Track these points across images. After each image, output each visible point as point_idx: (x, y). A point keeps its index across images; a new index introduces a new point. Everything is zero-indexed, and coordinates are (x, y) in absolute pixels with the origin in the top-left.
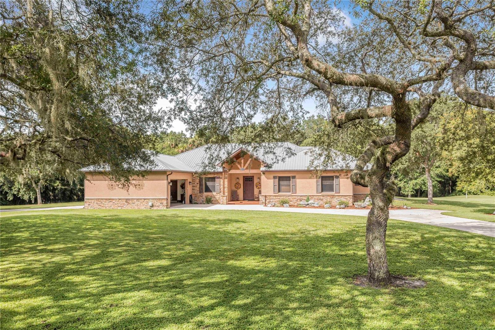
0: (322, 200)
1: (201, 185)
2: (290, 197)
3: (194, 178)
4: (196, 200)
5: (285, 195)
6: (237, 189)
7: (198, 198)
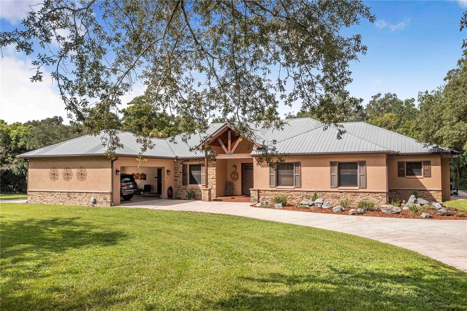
0: (339, 198)
2: (292, 193)
3: (177, 166)
4: (179, 195)
5: (286, 190)
6: (233, 181)
7: (182, 192)
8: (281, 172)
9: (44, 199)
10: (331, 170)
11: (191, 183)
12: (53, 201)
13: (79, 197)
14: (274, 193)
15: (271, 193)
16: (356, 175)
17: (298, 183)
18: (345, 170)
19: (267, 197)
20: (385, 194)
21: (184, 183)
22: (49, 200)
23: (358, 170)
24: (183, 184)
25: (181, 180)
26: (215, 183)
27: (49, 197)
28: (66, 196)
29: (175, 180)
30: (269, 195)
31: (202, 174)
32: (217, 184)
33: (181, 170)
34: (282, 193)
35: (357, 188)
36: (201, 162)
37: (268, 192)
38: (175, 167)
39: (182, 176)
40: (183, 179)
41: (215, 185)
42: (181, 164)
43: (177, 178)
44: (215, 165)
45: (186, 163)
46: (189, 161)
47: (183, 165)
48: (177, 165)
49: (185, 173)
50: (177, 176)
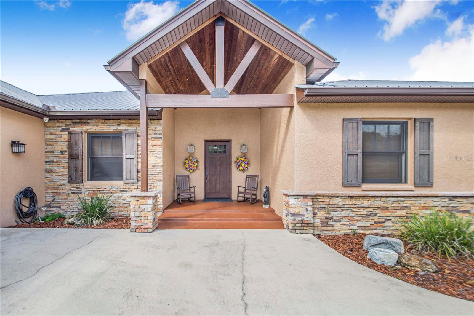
1: (73, 157)
2: (407, 203)
3: (52, 136)
4: (57, 207)
5: (394, 193)
6: (187, 173)
7: (66, 199)
11: (92, 178)
14: (359, 202)
15: (349, 202)
17: (425, 174)
19: (336, 215)
21: (74, 178)
24: (71, 181)
25: (66, 170)
26: (161, 177)
29: (46, 170)
30: (341, 208)
31: (125, 157)
32: (164, 180)
33: (63, 145)
34: (380, 203)
36: (121, 128)
37: (340, 199)
38: (46, 139)
39: (66, 160)
40: (69, 167)
41: (162, 183)
42: (63, 130)
43: (53, 167)
44: (159, 134)
45: (77, 129)
46: (89, 123)
47: (70, 133)
48: (51, 133)
49: (74, 152)
50: (53, 162)
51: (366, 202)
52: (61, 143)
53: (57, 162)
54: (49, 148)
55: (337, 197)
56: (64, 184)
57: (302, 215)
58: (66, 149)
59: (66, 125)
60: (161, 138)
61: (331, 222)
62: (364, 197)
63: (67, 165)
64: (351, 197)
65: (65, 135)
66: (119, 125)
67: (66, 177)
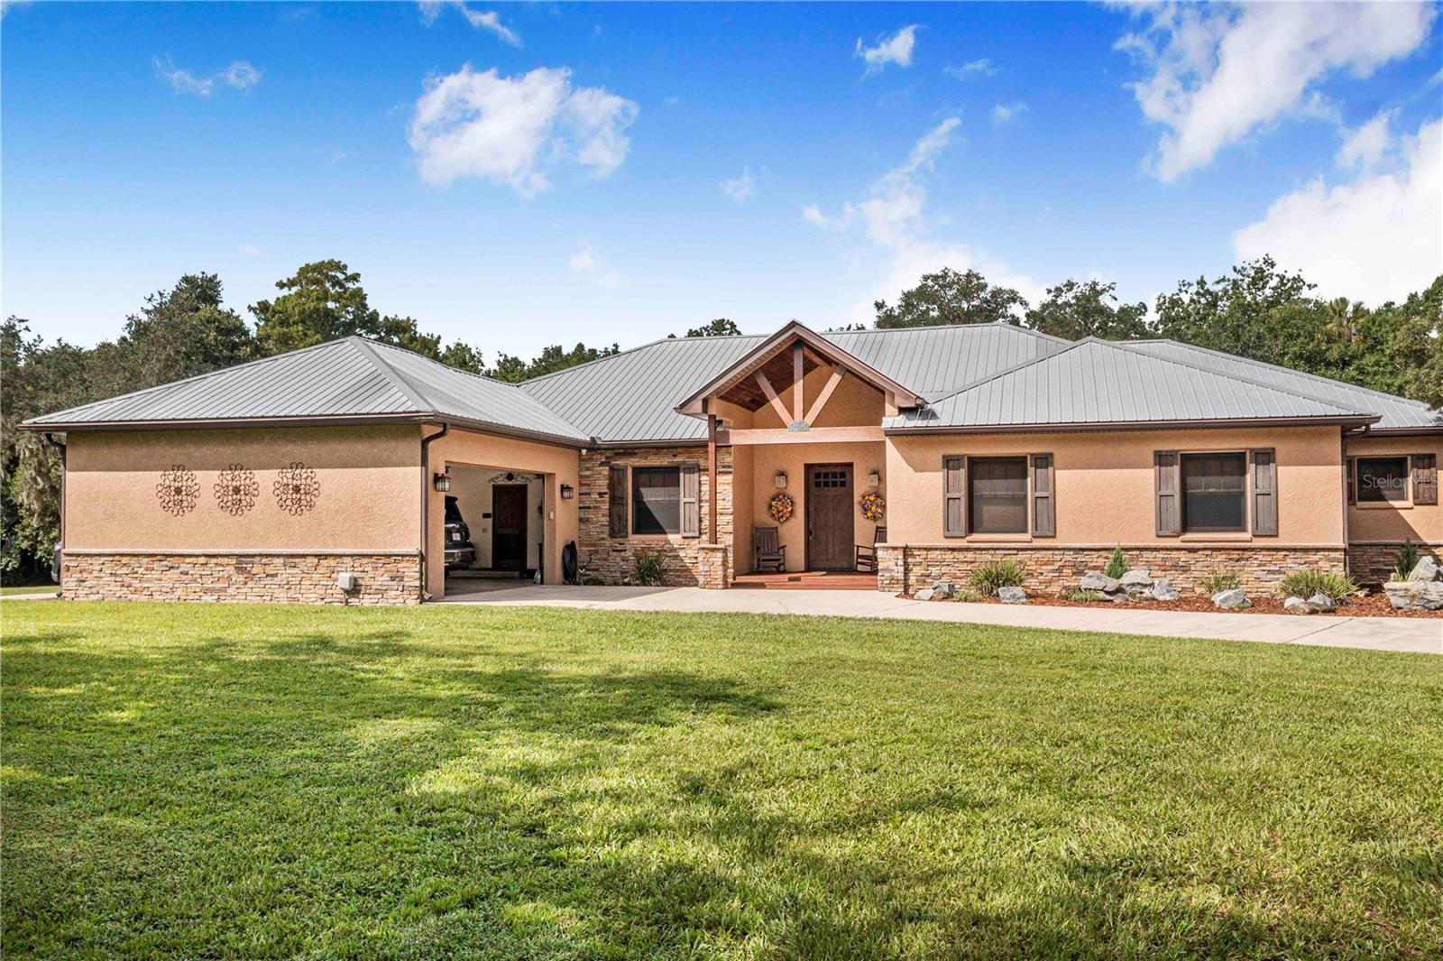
0: (1185, 569)
1: (616, 500)
2: (1022, 556)
3: (588, 473)
4: (594, 570)
5: (1003, 545)
6: (776, 524)
7: (606, 560)
8: (983, 487)
9: (136, 584)
10: (1159, 478)
11: (637, 531)
12: (173, 590)
13: (285, 574)
14: (960, 556)
15: (949, 556)
16: (1243, 494)
17: (1043, 522)
18: (1203, 480)
19: (934, 571)
20: (1340, 555)
21: (616, 530)
22: (154, 586)
23: (1249, 478)
24: (613, 535)
25: (605, 520)
26: (730, 528)
27: (156, 575)
28: (231, 570)
29: (581, 520)
30: (941, 563)
31: (683, 500)
32: (735, 533)
33: (602, 484)
34: (987, 557)
35: (1247, 536)
36: (679, 459)
37: (938, 552)
38: (581, 476)
39: (606, 506)
40: (610, 515)
41: (732, 536)
42: (602, 464)
43: (591, 515)
44: (729, 467)
45: (620, 462)
46: (635, 454)
47: (612, 469)
48: (587, 469)
49: (617, 494)
50: (589, 508)
51: (970, 556)
52: (601, 482)
53: (595, 507)
54: (584, 489)
55: (936, 549)
56: (603, 539)
57: (892, 570)
58: (606, 490)
59: (607, 458)
60: (730, 473)
61: (929, 580)
62: (967, 549)
63: (607, 512)
64: (953, 550)
65: (605, 471)
66: (675, 456)
67: (607, 529)
